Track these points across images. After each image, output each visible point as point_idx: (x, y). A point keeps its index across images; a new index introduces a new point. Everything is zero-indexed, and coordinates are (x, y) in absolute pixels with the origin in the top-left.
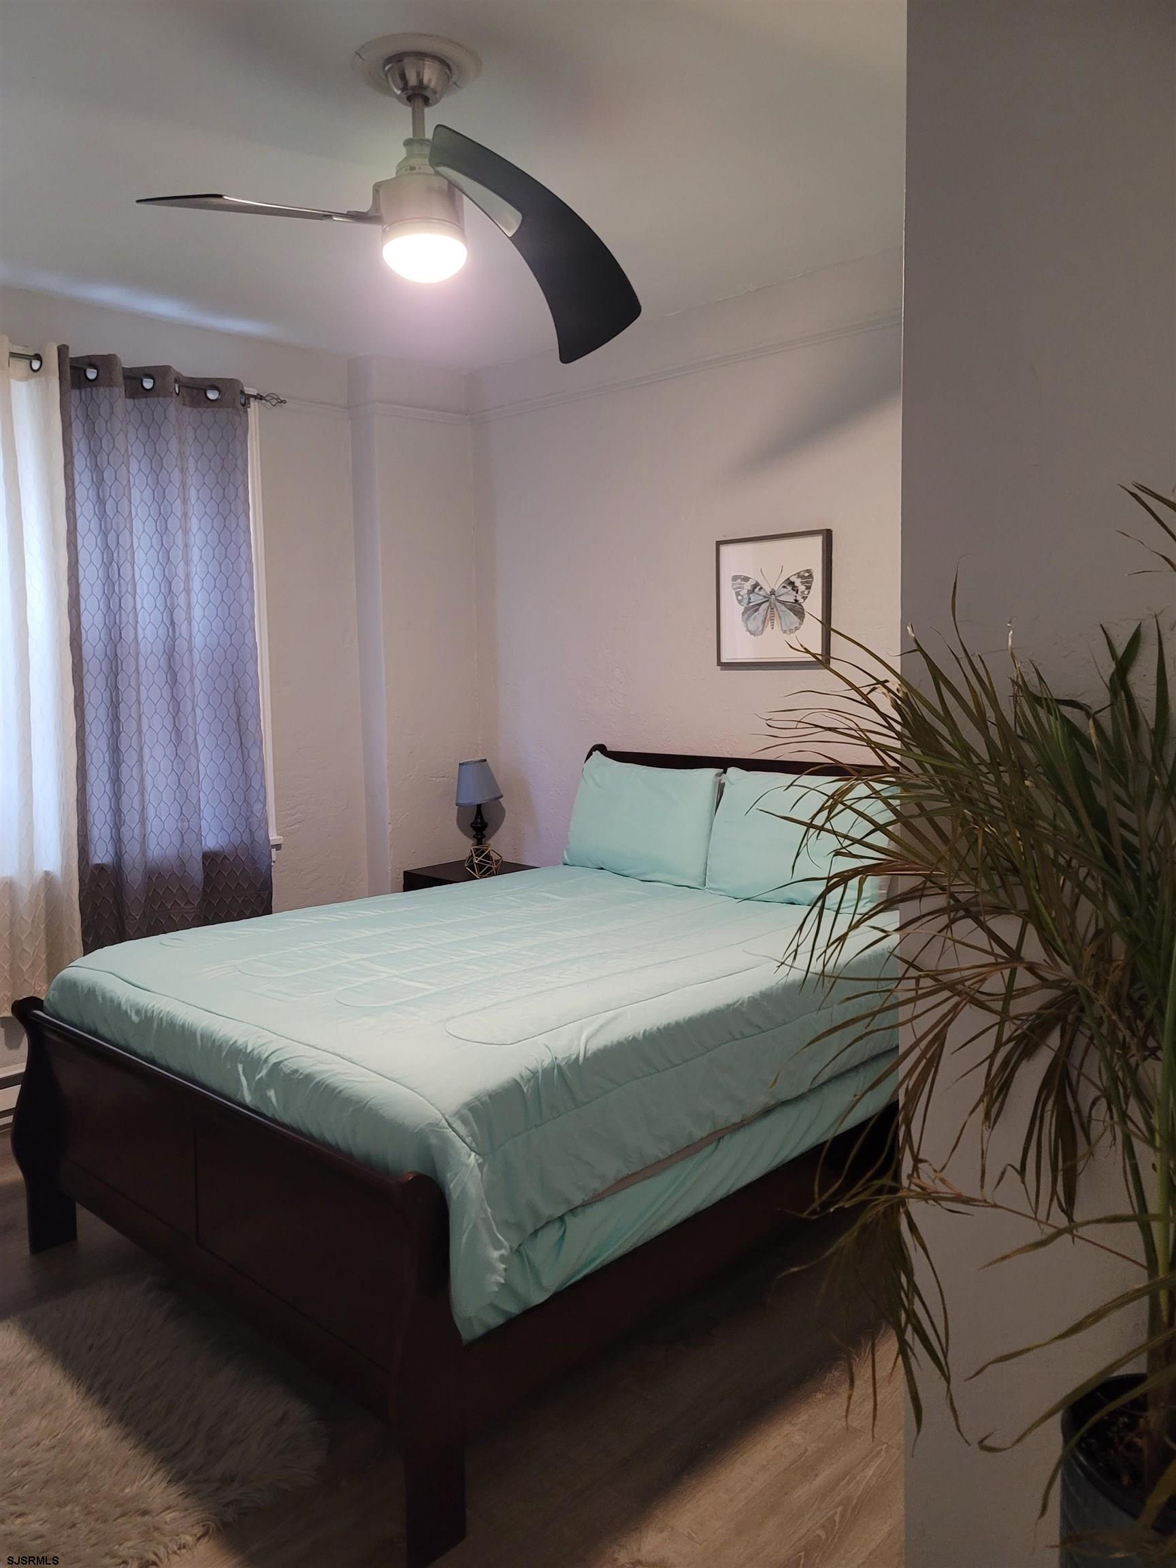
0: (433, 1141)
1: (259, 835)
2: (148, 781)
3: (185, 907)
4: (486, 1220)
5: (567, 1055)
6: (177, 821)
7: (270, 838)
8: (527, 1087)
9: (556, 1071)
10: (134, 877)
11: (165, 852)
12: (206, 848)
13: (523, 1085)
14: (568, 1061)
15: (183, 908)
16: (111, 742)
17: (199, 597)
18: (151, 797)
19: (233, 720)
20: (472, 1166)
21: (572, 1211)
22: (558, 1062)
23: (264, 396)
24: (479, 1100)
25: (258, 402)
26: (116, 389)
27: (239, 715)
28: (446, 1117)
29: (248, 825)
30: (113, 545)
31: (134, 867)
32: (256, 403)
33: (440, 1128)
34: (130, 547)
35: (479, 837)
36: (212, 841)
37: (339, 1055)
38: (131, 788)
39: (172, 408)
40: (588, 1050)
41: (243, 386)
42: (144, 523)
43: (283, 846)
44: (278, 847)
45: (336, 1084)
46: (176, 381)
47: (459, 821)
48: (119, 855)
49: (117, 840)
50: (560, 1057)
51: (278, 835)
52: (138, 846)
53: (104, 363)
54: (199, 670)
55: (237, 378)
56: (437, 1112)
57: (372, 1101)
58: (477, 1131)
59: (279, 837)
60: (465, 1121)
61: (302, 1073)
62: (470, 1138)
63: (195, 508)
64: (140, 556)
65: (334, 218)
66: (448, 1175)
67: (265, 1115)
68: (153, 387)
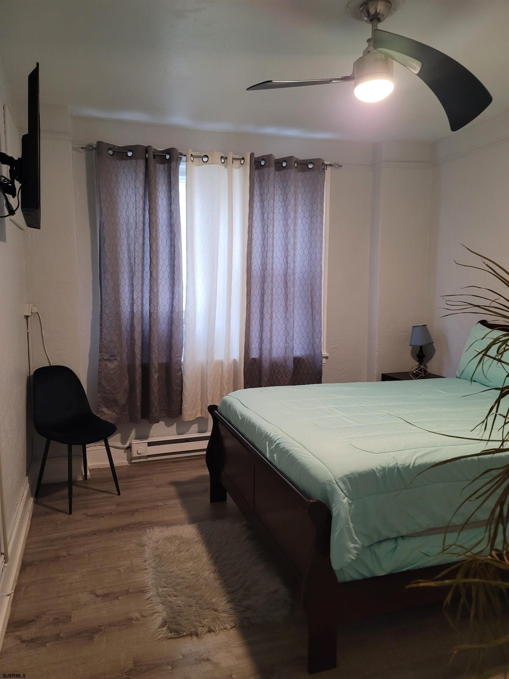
0: (328, 488)
1: (317, 352)
2: (274, 327)
3: (285, 379)
4: (349, 529)
5: (404, 463)
6: (284, 343)
7: (323, 354)
8: (379, 474)
9: (396, 469)
10: (266, 365)
11: (279, 355)
12: (296, 356)
13: (377, 473)
14: (404, 466)
15: (284, 379)
16: (261, 310)
17: (300, 252)
18: (275, 333)
19: (310, 303)
20: (344, 503)
21: (403, 537)
22: (397, 466)
23: (333, 164)
24: (353, 475)
25: (331, 168)
26: (271, 168)
27: (312, 301)
28: (336, 479)
29: (313, 347)
30: (266, 232)
31: (266, 360)
32: (330, 168)
33: (332, 483)
34: (272, 232)
35: (421, 361)
36: (298, 352)
37: (301, 444)
38: (267, 329)
39: (293, 173)
40: (416, 463)
41: (324, 161)
42: (279, 222)
43: (329, 358)
44: (327, 358)
45: (296, 456)
46: (296, 162)
47: (412, 353)
48: (261, 355)
49: (261, 349)
50: (400, 463)
51: (327, 353)
52: (268, 352)
53: (267, 158)
54: (297, 282)
55: (321, 158)
56: (332, 476)
57: (308, 465)
58: (350, 489)
59: (327, 354)
60: (344, 483)
61: (286, 449)
62: (346, 491)
63: (300, 215)
64: (276, 236)
65: (333, 81)
66: (333, 505)
67: (273, 464)
68: (286, 166)
